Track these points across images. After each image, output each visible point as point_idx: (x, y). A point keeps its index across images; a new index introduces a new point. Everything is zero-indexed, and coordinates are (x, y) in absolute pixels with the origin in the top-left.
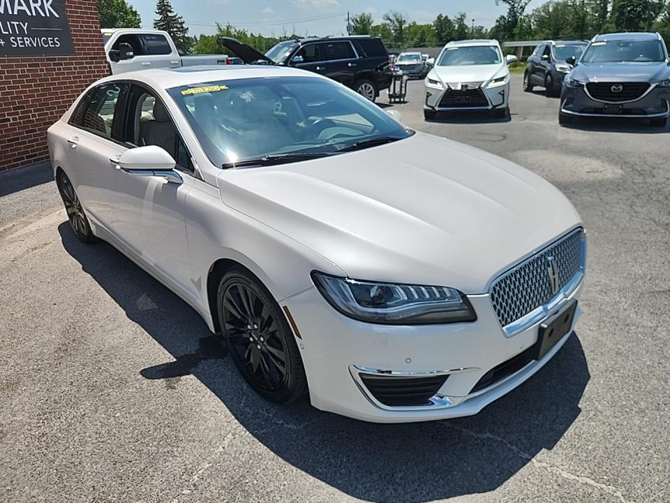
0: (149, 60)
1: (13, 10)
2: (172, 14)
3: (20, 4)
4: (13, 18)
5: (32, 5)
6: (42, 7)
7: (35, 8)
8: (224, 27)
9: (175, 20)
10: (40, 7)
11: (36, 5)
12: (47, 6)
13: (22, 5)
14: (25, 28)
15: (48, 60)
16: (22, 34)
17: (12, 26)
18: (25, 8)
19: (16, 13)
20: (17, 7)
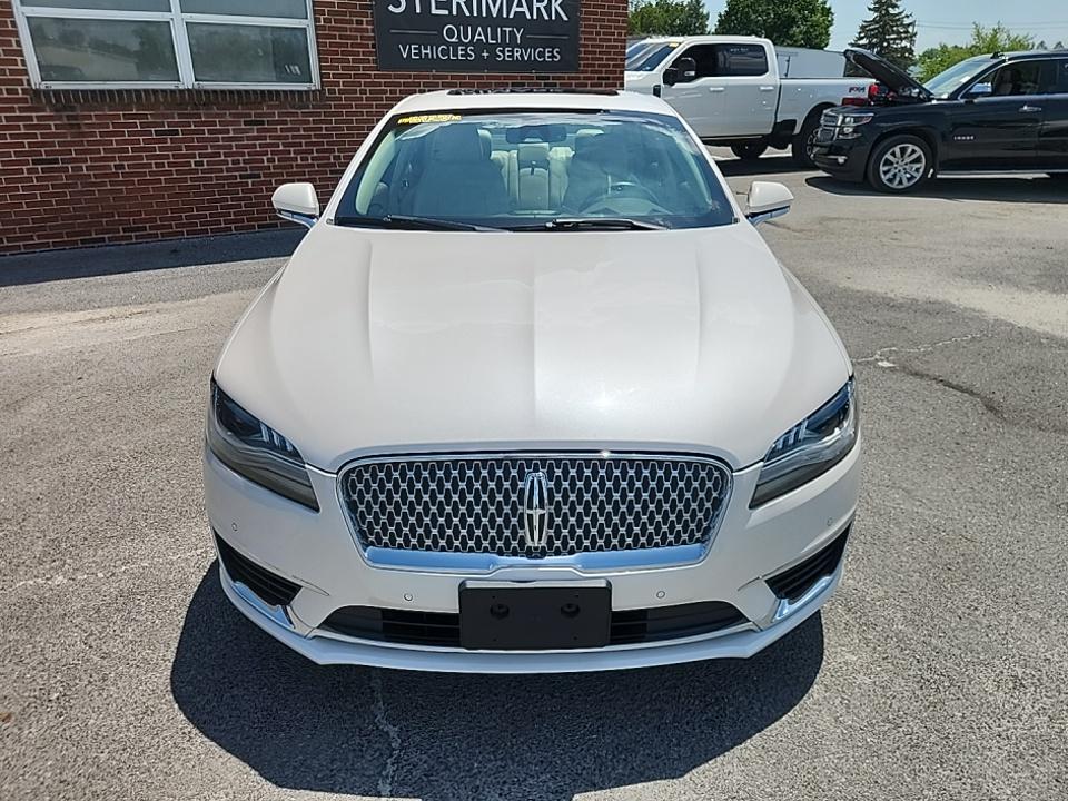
0: (725, 83)
1: (508, 14)
2: (896, 11)
3: (520, 5)
4: (508, 22)
5: (536, 5)
6: (548, 8)
7: (538, 8)
8: (987, 32)
9: (898, 20)
10: (545, 7)
11: (539, 5)
12: (555, 5)
13: (522, 6)
14: (519, 36)
15: (538, 78)
16: (513, 44)
17: (503, 32)
18: (525, 9)
19: (511, 16)
20: (515, 9)
